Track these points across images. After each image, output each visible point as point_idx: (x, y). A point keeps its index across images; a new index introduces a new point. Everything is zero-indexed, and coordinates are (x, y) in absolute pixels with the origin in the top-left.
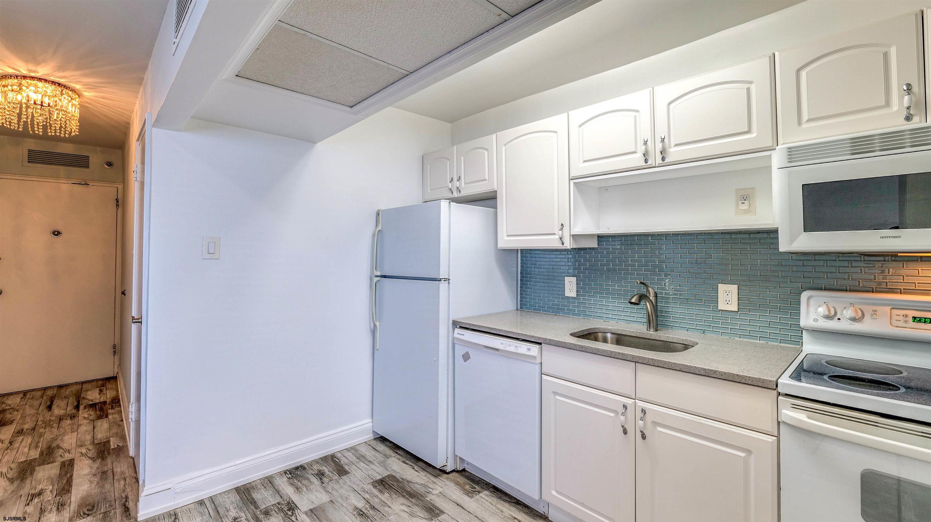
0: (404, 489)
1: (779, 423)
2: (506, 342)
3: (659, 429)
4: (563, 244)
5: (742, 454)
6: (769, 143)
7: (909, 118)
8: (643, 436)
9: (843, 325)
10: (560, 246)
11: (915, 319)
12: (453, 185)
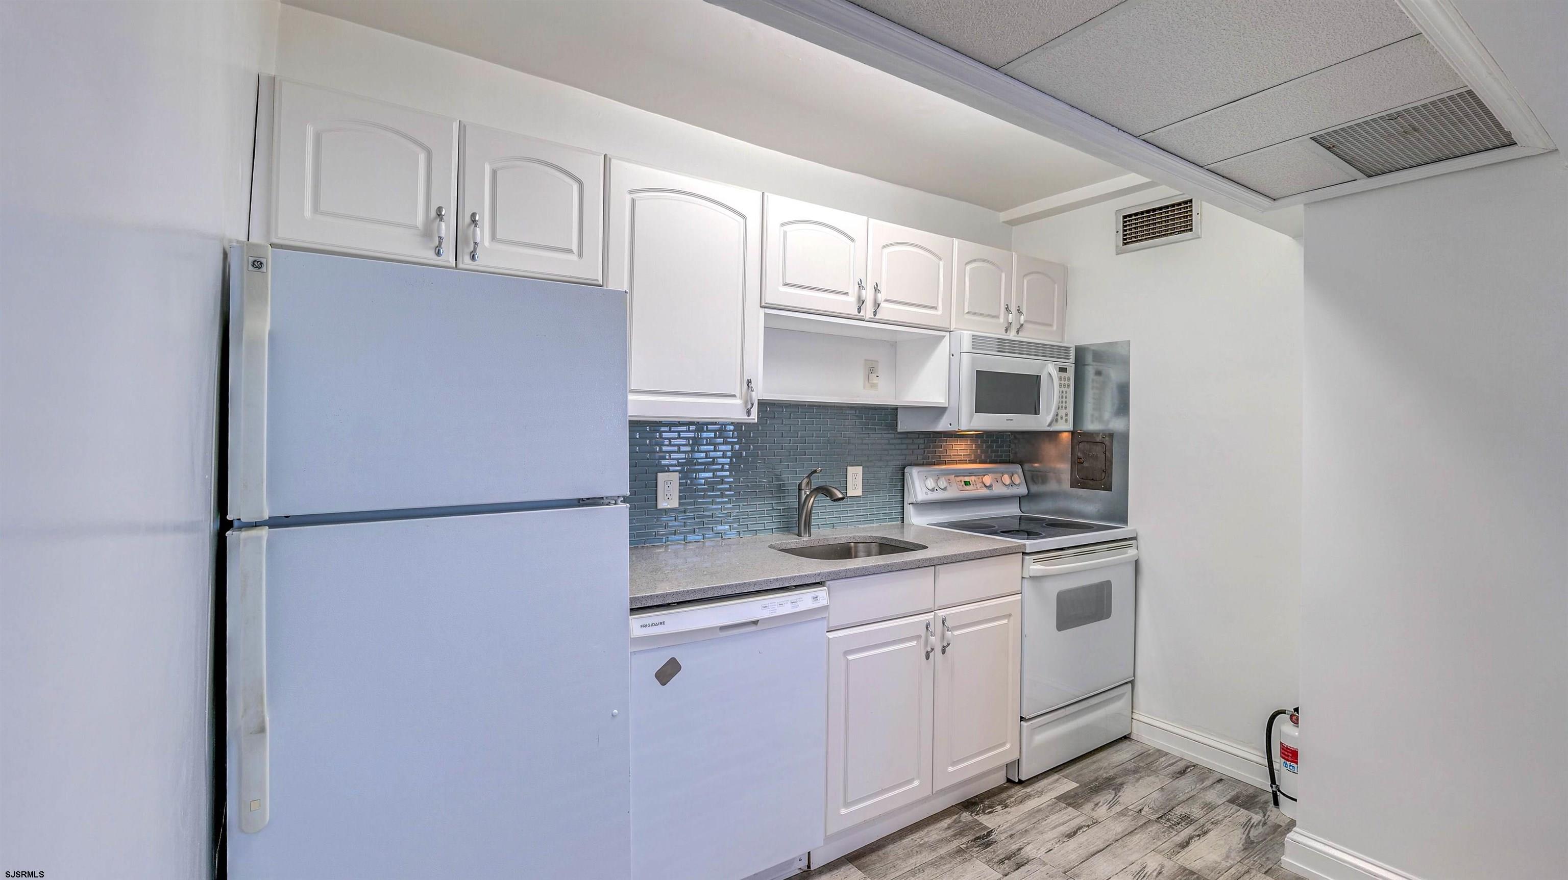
1: (1022, 580)
2: (772, 601)
3: (955, 633)
4: (746, 414)
5: (1006, 621)
6: (947, 325)
7: (1006, 331)
8: (944, 651)
9: (939, 495)
10: (744, 418)
11: (966, 483)
12: (448, 232)
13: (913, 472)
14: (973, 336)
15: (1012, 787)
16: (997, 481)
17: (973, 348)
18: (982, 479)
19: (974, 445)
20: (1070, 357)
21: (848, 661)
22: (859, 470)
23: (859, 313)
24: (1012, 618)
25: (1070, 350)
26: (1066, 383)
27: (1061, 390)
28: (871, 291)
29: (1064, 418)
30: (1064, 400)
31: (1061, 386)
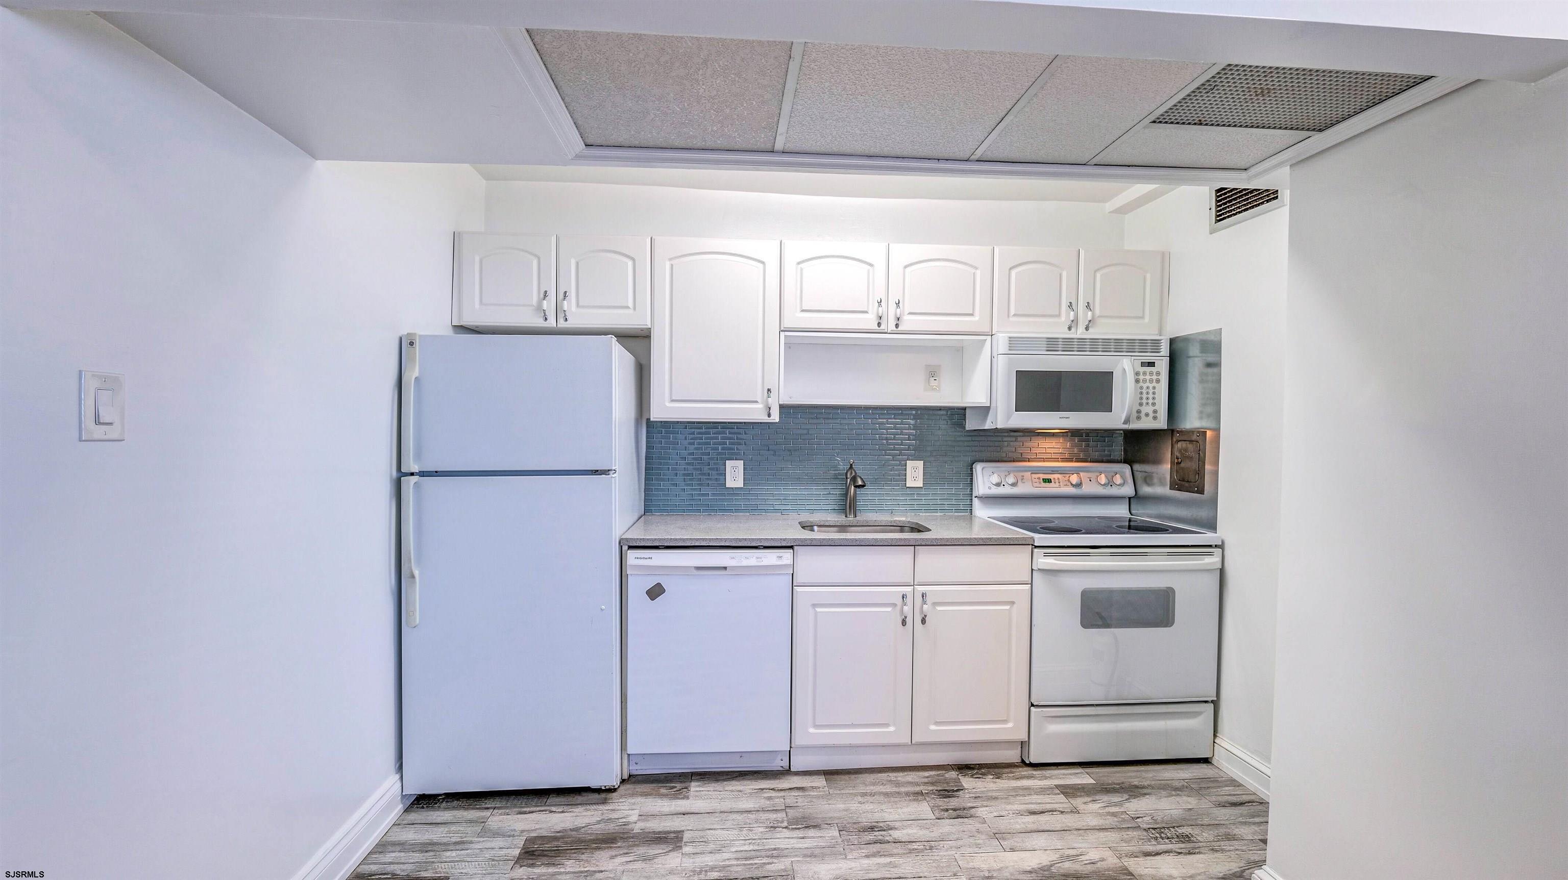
0: (580, 841)
1: (1032, 570)
2: (738, 554)
3: (939, 608)
4: (769, 415)
5: (1007, 607)
6: (986, 329)
7: (1070, 328)
8: (923, 621)
9: (1006, 490)
10: (765, 419)
11: (1045, 481)
12: (549, 305)
13: (978, 468)
14: (1010, 338)
15: (1022, 767)
16: (1090, 480)
17: (1010, 350)
18: (1069, 477)
19: (1068, 444)
20: (1161, 350)
21: (816, 613)
22: (920, 464)
23: (879, 327)
24: (1015, 606)
25: (1161, 343)
26: (1154, 377)
27: (1145, 386)
28: (892, 307)
29: (1151, 415)
30: (1151, 396)
31: (1145, 381)
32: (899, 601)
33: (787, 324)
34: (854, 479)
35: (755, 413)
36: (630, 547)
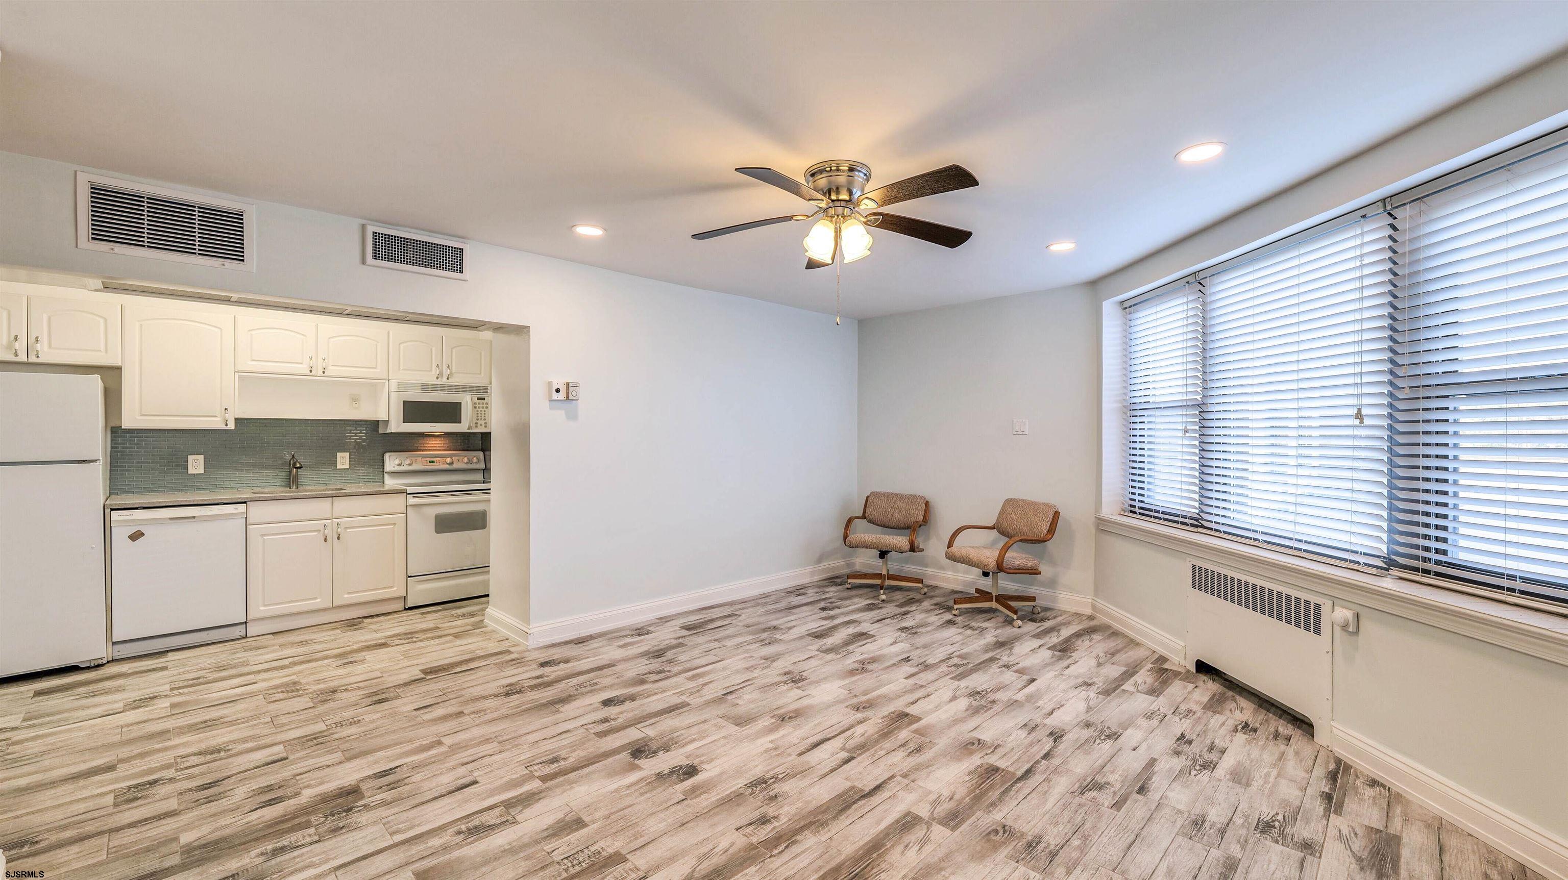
1: (406, 506)
3: (347, 530)
5: (392, 526)
6: (385, 376)
7: (437, 378)
8: (338, 538)
9: (405, 468)
10: (224, 427)
11: (430, 462)
12: (21, 346)
13: (387, 455)
14: (400, 382)
15: (404, 610)
16: (459, 461)
17: (399, 389)
18: (446, 459)
20: (488, 392)
21: (263, 540)
22: (347, 455)
23: (311, 373)
24: (396, 525)
25: (488, 388)
26: (485, 406)
27: (479, 410)
28: (320, 361)
29: (484, 425)
30: (483, 415)
31: (479, 407)
32: (322, 528)
33: (239, 368)
34: (294, 464)
35: (216, 423)
36: (112, 510)
